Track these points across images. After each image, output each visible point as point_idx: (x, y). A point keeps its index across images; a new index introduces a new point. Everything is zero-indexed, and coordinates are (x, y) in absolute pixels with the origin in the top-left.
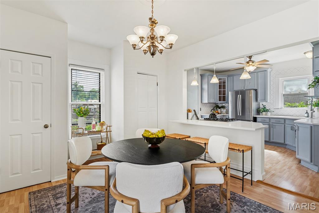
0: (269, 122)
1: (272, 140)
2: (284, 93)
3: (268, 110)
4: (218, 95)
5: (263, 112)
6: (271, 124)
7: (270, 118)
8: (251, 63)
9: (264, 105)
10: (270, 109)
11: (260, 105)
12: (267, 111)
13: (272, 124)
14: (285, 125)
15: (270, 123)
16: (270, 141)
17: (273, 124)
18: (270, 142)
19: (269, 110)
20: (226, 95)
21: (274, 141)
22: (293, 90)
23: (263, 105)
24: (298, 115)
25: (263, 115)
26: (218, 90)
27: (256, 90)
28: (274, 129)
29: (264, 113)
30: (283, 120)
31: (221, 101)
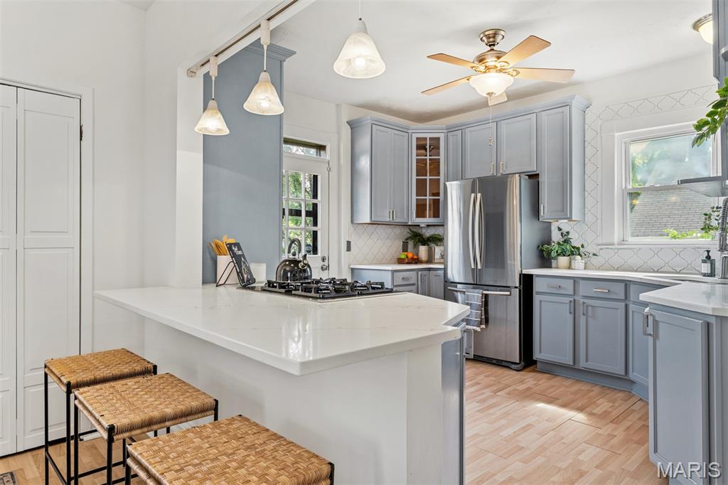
0: (572, 293)
1: (582, 364)
2: (630, 187)
3: (578, 249)
4: (414, 197)
5: (559, 255)
6: (582, 301)
7: (575, 280)
8: (491, 61)
9: (565, 230)
10: (583, 246)
11: (550, 231)
12: (575, 251)
13: (584, 303)
14: (627, 306)
15: (576, 298)
16: (576, 367)
17: (588, 301)
18: (579, 369)
19: (581, 249)
20: (441, 197)
21: (593, 365)
22: (663, 176)
23: (560, 229)
24: (678, 270)
25: (561, 268)
26: (414, 178)
27: (534, 177)
28: (590, 320)
29: (563, 260)
30: (622, 285)
31: (424, 216)
